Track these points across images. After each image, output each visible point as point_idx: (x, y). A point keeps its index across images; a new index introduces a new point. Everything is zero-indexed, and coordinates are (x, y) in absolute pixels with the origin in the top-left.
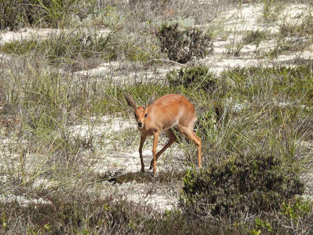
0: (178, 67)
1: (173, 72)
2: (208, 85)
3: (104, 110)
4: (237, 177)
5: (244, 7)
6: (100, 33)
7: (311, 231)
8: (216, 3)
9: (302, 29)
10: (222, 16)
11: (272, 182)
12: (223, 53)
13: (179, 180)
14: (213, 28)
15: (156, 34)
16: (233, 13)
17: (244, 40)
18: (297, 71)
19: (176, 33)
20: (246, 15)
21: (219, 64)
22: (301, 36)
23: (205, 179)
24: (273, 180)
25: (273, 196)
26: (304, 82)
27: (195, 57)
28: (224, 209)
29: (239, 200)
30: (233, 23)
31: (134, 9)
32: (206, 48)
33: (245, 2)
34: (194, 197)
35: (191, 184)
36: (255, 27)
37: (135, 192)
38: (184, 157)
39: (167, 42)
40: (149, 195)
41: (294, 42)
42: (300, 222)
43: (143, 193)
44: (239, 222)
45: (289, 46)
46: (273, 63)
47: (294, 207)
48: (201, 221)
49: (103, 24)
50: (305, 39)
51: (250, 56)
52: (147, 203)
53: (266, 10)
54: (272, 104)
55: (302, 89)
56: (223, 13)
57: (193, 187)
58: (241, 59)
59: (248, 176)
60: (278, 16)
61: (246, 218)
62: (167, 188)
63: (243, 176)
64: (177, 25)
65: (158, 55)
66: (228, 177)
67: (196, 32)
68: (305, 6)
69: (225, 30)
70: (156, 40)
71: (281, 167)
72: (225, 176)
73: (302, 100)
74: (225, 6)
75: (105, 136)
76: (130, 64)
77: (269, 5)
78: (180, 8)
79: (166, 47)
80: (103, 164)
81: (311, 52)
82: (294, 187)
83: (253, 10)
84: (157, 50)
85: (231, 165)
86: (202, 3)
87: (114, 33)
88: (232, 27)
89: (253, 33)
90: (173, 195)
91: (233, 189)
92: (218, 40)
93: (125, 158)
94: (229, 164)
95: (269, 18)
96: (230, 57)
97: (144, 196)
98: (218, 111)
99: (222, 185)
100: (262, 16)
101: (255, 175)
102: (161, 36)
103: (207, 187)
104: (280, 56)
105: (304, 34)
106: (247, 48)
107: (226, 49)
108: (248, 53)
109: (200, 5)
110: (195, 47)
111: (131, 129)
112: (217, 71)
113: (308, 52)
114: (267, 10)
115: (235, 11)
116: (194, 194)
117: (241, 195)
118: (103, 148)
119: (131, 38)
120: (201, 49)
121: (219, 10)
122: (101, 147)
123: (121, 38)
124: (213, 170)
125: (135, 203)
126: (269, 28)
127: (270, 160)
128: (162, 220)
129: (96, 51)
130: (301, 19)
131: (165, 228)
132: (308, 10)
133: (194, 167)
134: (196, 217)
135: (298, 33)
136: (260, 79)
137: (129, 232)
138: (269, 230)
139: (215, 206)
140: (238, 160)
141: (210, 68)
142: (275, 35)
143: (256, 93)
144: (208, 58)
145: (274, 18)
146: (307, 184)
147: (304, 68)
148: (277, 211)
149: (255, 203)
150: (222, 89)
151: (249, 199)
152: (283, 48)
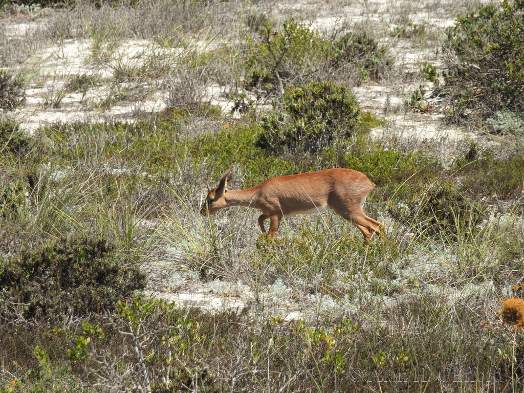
2: (18, 146)
4: (58, 267)
5: (67, 43)
7: (156, 338)
8: (29, 38)
9: (144, 72)
10: (37, 55)
11: (104, 274)
12: (39, 104)
14: (25, 72)
16: (53, 51)
17: (66, 87)
18: (137, 128)
20: (69, 55)
21: (33, 118)
22: (142, 81)
23: (14, 271)
24: (105, 271)
25: (105, 293)
26: (146, 142)
27: (2, 110)
28: (41, 311)
29: (61, 298)
30: (51, 65)
32: (16, 97)
33: (69, 37)
36: (81, 70)
41: (132, 89)
42: (142, 327)
45: (126, 94)
46: (105, 117)
47: (133, 307)
48: (11, 325)
50: (147, 85)
51: (74, 108)
53: (97, 48)
54: (103, 171)
55: (142, 151)
56: (39, 51)
58: (62, 111)
59: (72, 267)
60: (112, 56)
61: (69, 321)
63: (65, 266)
66: (46, 268)
67: (2, 76)
68: (148, 42)
69: (42, 74)
71: (115, 254)
72: (41, 267)
73: (144, 166)
74: (42, 43)
77: (100, 41)
81: (154, 102)
83: (78, 48)
85: (50, 251)
86: (11, 38)
88: (51, 70)
89: (78, 77)
91: (52, 283)
92: (32, 87)
94: (47, 251)
95: (100, 58)
96: (47, 110)
98: (32, 181)
99: (38, 279)
100: (90, 55)
101: (81, 265)
103: (18, 281)
104: (114, 108)
105: (146, 79)
106: (70, 97)
107: (42, 99)
108: (72, 103)
109: (8, 42)
112: (30, 128)
113: (150, 102)
114: (98, 47)
115: (55, 48)
116: (1, 290)
117: (63, 292)
120: (9, 99)
121: (33, 47)
124: (25, 259)
126: (100, 71)
127: (101, 245)
130: (142, 60)
132: (152, 48)
134: (3, 320)
135: (137, 78)
136: (88, 138)
138: (100, 338)
139: (29, 306)
140: (58, 245)
141: (22, 124)
142: (108, 81)
143: (82, 156)
144: (19, 111)
145: (107, 58)
146: (150, 277)
147: (146, 123)
148: (111, 312)
149: (82, 302)
150: (38, 151)
151: (74, 297)
152: (118, 97)
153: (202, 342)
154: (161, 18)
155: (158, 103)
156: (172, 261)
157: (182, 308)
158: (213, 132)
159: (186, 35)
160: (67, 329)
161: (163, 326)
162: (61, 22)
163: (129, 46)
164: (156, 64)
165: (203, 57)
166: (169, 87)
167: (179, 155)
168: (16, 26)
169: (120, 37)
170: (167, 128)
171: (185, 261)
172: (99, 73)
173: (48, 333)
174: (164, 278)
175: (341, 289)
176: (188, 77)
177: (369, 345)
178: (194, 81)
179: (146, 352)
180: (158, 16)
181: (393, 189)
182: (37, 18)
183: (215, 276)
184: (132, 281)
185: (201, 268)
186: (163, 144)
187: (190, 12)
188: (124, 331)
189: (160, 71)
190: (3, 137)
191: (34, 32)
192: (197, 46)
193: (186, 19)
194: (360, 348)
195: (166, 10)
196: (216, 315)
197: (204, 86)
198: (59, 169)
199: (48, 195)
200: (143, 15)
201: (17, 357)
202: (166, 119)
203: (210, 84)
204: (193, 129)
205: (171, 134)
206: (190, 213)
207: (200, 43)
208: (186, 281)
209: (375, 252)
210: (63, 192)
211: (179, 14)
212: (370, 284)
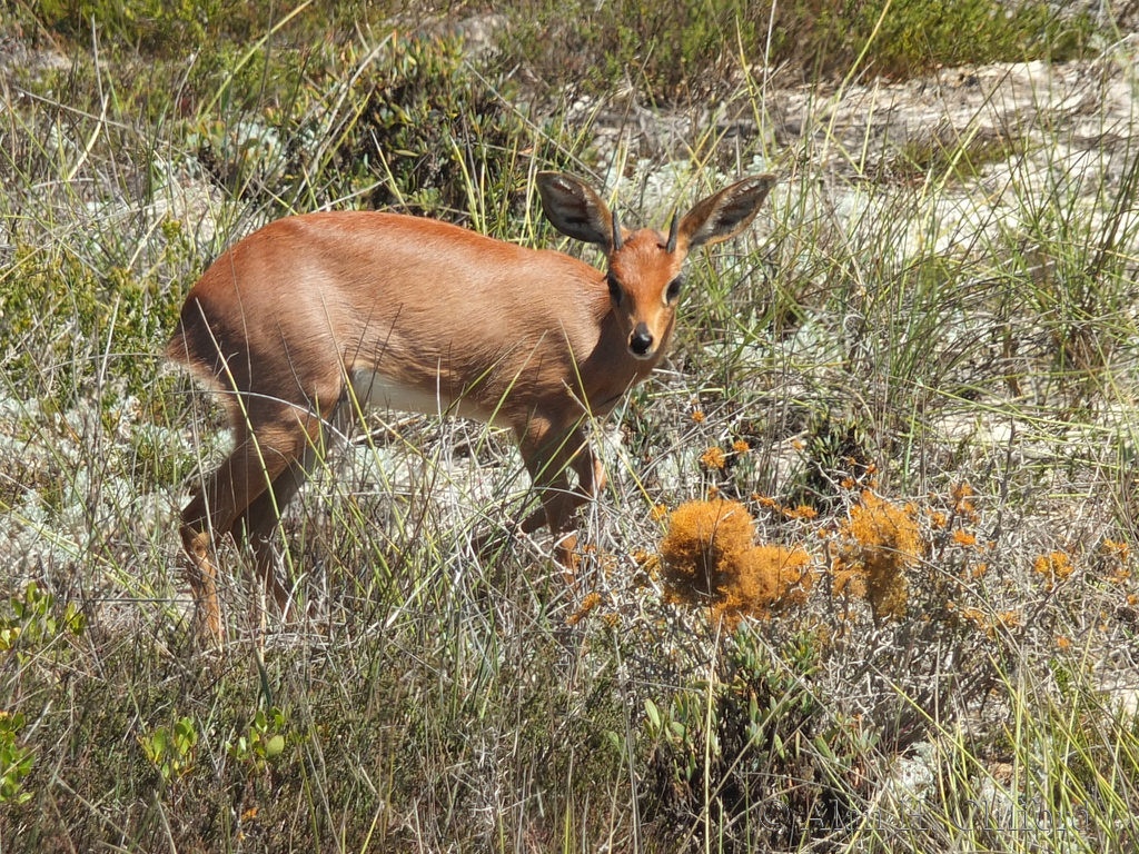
177: (127, 690)
181: (215, 66)
209: (144, 321)
212: (125, 448)
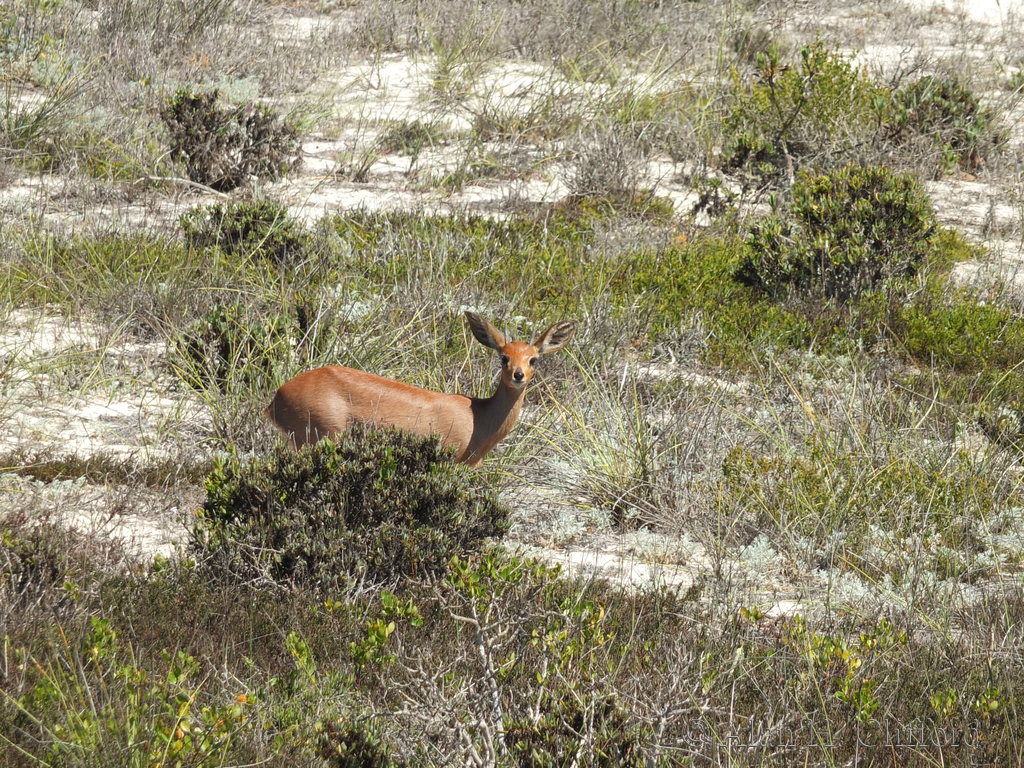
0: (210, 200)
1: (196, 213)
2: (282, 250)
3: (18, 296)
4: (343, 484)
5: (387, 59)
6: (19, 101)
7: (520, 632)
8: (316, 46)
9: (530, 123)
10: (329, 79)
11: (428, 504)
12: (327, 173)
13: (193, 483)
14: (303, 108)
15: (161, 113)
16: (360, 73)
17: (381, 143)
18: (510, 230)
19: (210, 116)
20: (391, 82)
21: (314, 198)
22: (525, 142)
23: (259, 486)
24: (432, 498)
25: (430, 539)
26: (526, 257)
27: (255, 178)
28: (304, 565)
29: (345, 544)
30: (355, 100)
31: (110, 48)
32: (285, 156)
33: (391, 49)
34: (230, 530)
35: (225, 496)
36: (411, 112)
37: (82, 506)
38: (211, 425)
39: (187, 134)
40: (117, 516)
41: (506, 156)
42: (495, 609)
43: (103, 509)
44: (340, 599)
45: (493, 164)
46: (451, 206)
47: (481, 571)
48: (245, 589)
49: (29, 80)
50: (535, 150)
51: (393, 184)
52: (112, 536)
53: (443, 72)
54: (442, 307)
55: (518, 275)
56: (332, 71)
57: (229, 503)
58: (370, 189)
59: (370, 486)
60: (473, 89)
61: (357, 589)
62: (163, 501)
63: (357, 484)
64: (216, 93)
65: (162, 166)
66: (319, 484)
67: (261, 115)
68: (541, 68)
69: (335, 115)
70: (160, 128)
71: (453, 468)
72: (311, 482)
73: (519, 304)
74: (339, 56)
75: (16, 360)
76: (90, 186)
77: (450, 60)
78: (226, 51)
79: (183, 149)
80: (6, 431)
81: (547, 184)
82: (483, 519)
83: (408, 69)
84: (163, 152)
85: (330, 453)
86: (281, 44)
87: (56, 104)
88: (354, 108)
89: (404, 125)
90: (178, 520)
91: (330, 515)
92: (315, 139)
93: (62, 421)
94: (324, 452)
95: (448, 91)
96: (343, 183)
97: (103, 519)
98: (304, 318)
99: (303, 504)
100: (430, 86)
101: (387, 483)
102: (172, 118)
103: (264, 507)
104: (470, 189)
105: (534, 138)
106: (387, 163)
107: (334, 163)
108: (390, 174)
109: (277, 49)
110: (258, 153)
111: (82, 347)
112: (307, 216)
113: (540, 184)
114: (446, 72)
115: (365, 68)
116: (231, 520)
117: (350, 533)
118: (9, 391)
119: (98, 119)
120: (271, 158)
121: (322, 63)
122: (5, 388)
123: (72, 117)
124: (282, 464)
125: (80, 534)
126: (447, 117)
127: (427, 447)
128: (146, 582)
129: (8, 146)
130: (529, 101)
131: (152, 601)
132: (548, 80)
133: (234, 452)
134: (231, 578)
135: (518, 135)
136: (416, 243)
137: (61, 605)
138: (414, 624)
139: (282, 555)
140: (346, 443)
141: (292, 208)
142: (461, 136)
143: (402, 276)
144: (289, 182)
145: (463, 91)
146: (516, 515)
147: (528, 222)
148: (439, 577)
149: (384, 555)
150: (318, 261)
151: (368, 544)
152: (478, 169)
153: (607, 646)
154: (570, 24)
155: (554, 187)
156: (561, 489)
157: (573, 579)
158: (654, 248)
159: (615, 59)
160: (351, 604)
161: (535, 610)
162: (378, 18)
163: (506, 73)
164: (555, 111)
165: (645, 103)
166: (578, 157)
167: (588, 288)
168: (293, 21)
169: (489, 54)
170: (568, 234)
171: (584, 490)
172: (445, 120)
173: (315, 608)
174: (543, 520)
175: (878, 563)
176: (614, 141)
178: (626, 148)
179: (500, 657)
180: (565, 21)
182: (335, 8)
183: (640, 522)
184: (481, 520)
185: (615, 504)
186: (558, 264)
187: (626, 17)
188: (460, 615)
189: (562, 125)
190: (255, 230)
191: (327, 35)
192: (635, 82)
193: (616, 28)
194: (906, 679)
195: (580, 10)
196: (638, 595)
197: (644, 160)
198: (357, 299)
199: (333, 347)
200: (536, 16)
201: (254, 650)
202: (567, 217)
203: (656, 157)
204: (616, 239)
205: (574, 247)
206: (601, 399)
207: (641, 78)
208: (585, 529)
210: (363, 342)
211: (605, 18)
